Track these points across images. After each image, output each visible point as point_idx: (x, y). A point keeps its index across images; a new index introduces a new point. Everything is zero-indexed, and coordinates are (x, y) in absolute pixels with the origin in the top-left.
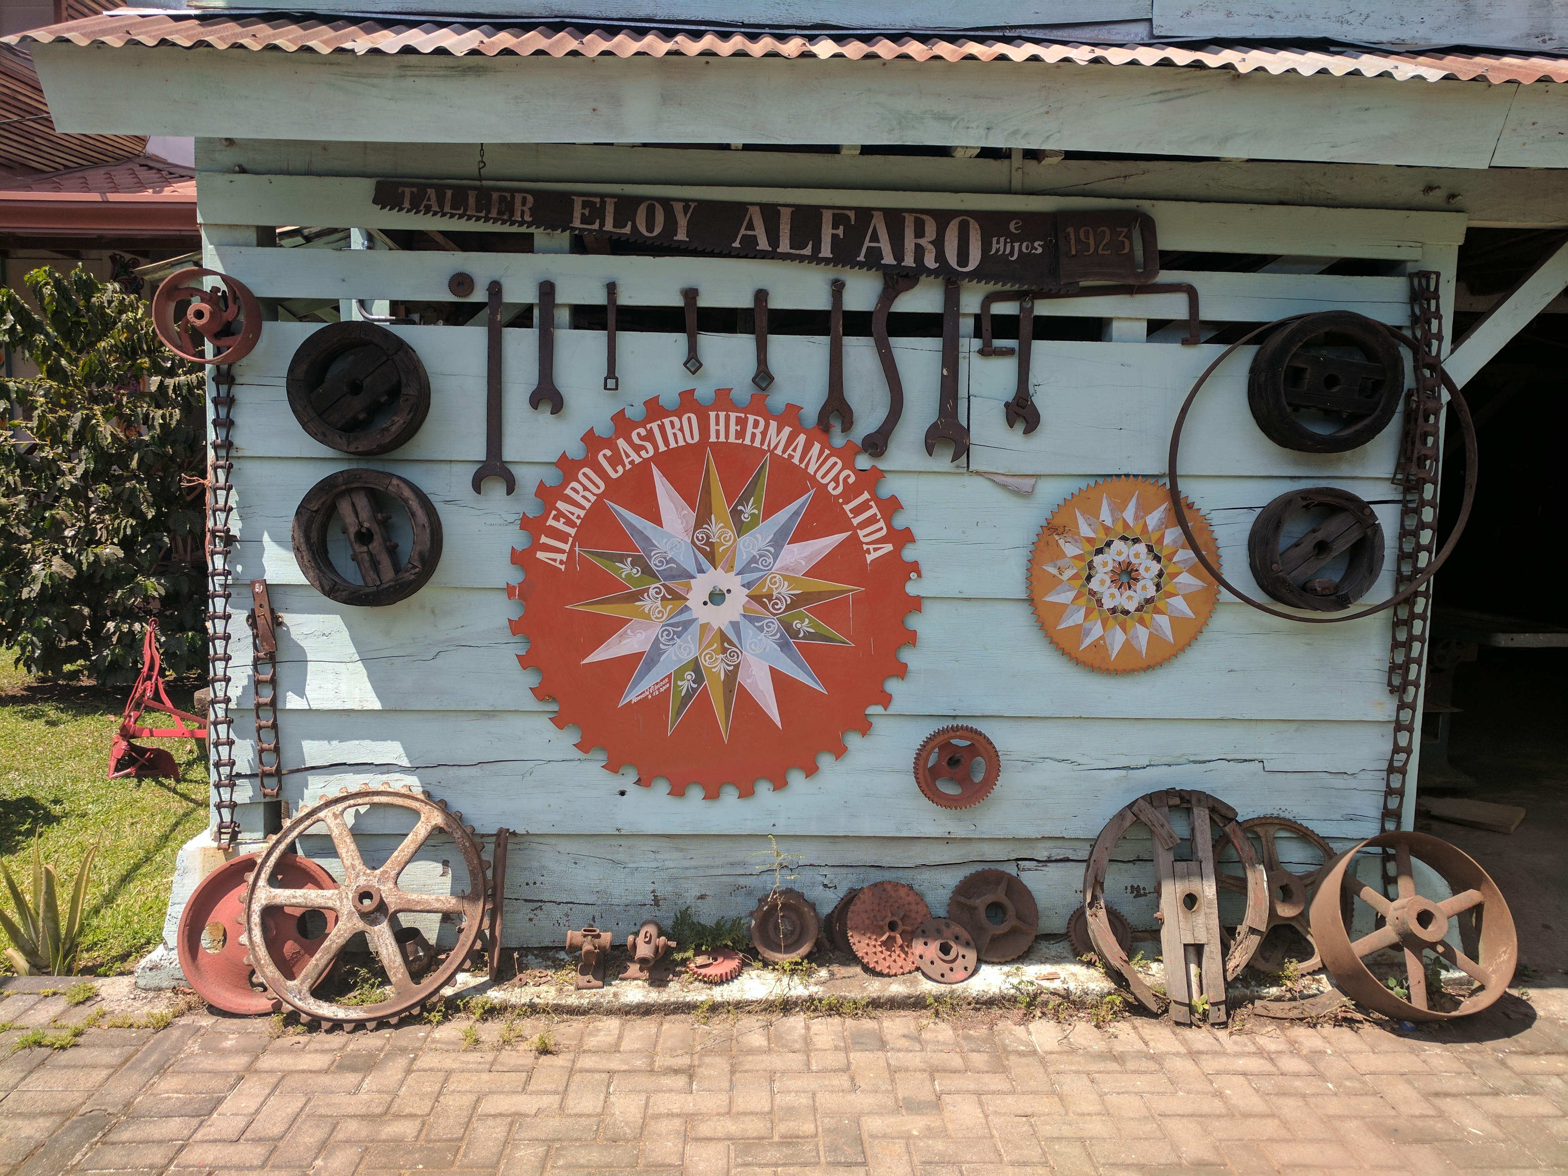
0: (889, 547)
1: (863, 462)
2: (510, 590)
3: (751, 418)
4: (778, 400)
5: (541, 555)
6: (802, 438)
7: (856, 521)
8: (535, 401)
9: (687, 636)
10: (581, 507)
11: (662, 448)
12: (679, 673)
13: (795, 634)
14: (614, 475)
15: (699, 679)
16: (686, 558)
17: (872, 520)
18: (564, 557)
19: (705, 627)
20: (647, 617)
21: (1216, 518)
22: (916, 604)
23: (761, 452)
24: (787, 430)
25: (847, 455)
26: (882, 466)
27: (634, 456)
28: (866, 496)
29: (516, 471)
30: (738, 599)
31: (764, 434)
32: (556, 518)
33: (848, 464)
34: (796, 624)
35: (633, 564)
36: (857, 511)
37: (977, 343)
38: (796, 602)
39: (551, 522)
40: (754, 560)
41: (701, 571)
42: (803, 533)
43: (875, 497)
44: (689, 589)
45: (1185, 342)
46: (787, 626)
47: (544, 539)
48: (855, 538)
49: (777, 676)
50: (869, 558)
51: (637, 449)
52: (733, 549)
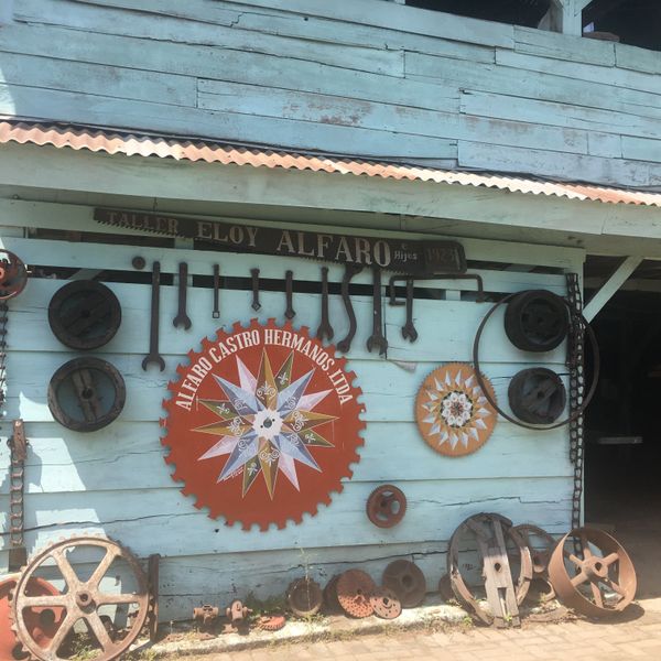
0: (351, 397)
1: (338, 355)
2: (161, 422)
3: (285, 333)
4: (298, 323)
5: (178, 403)
6: (309, 343)
7: (335, 384)
8: (176, 323)
9: (253, 444)
10: (199, 377)
11: (242, 347)
12: (248, 464)
13: (306, 441)
14: (217, 361)
15: (258, 467)
16: (252, 404)
17: (343, 383)
18: (190, 404)
19: (262, 439)
20: (232, 434)
21: (494, 382)
22: (363, 425)
23: (289, 350)
24: (302, 339)
25: (330, 352)
26: (347, 357)
27: (227, 351)
28: (340, 371)
29: (166, 359)
30: (278, 425)
31: (291, 340)
32: (187, 383)
33: (331, 356)
34: (307, 437)
35: (226, 407)
36: (336, 378)
37: (388, 299)
38: (307, 425)
39: (184, 385)
40: (286, 404)
41: (260, 410)
42: (310, 390)
43: (343, 372)
44: (253, 419)
45: (477, 301)
46: (302, 437)
47: (180, 394)
48: (335, 392)
49: (298, 465)
50: (342, 402)
51: (229, 348)
52: (276, 399)
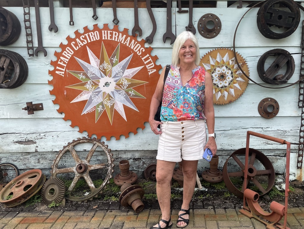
0: (155, 70)
1: (147, 45)
2: (50, 83)
3: (114, 32)
4: (122, 28)
5: (57, 72)
6: (129, 38)
7: (145, 63)
8: (50, 29)
9: (99, 95)
10: (67, 58)
11: (89, 41)
12: (98, 106)
13: (129, 95)
14: (76, 49)
15: (103, 108)
16: (98, 73)
17: (150, 62)
18: (63, 73)
19: (104, 93)
20: (88, 90)
21: (248, 59)
23: (117, 43)
24: (125, 36)
25: (142, 43)
26: (152, 46)
27: (81, 43)
28: (148, 55)
29: (47, 50)
30: (113, 85)
31: (118, 37)
32: (60, 62)
33: (143, 46)
34: (130, 92)
35: (83, 75)
36: (146, 60)
37: (177, 9)
38: (130, 86)
40: (117, 74)
41: (102, 77)
42: (131, 66)
43: (150, 56)
44: (99, 82)
45: (238, 7)
46: (127, 93)
47: (57, 68)
48: (145, 67)
49: (125, 107)
50: (150, 73)
51: (82, 42)
52: (111, 71)
